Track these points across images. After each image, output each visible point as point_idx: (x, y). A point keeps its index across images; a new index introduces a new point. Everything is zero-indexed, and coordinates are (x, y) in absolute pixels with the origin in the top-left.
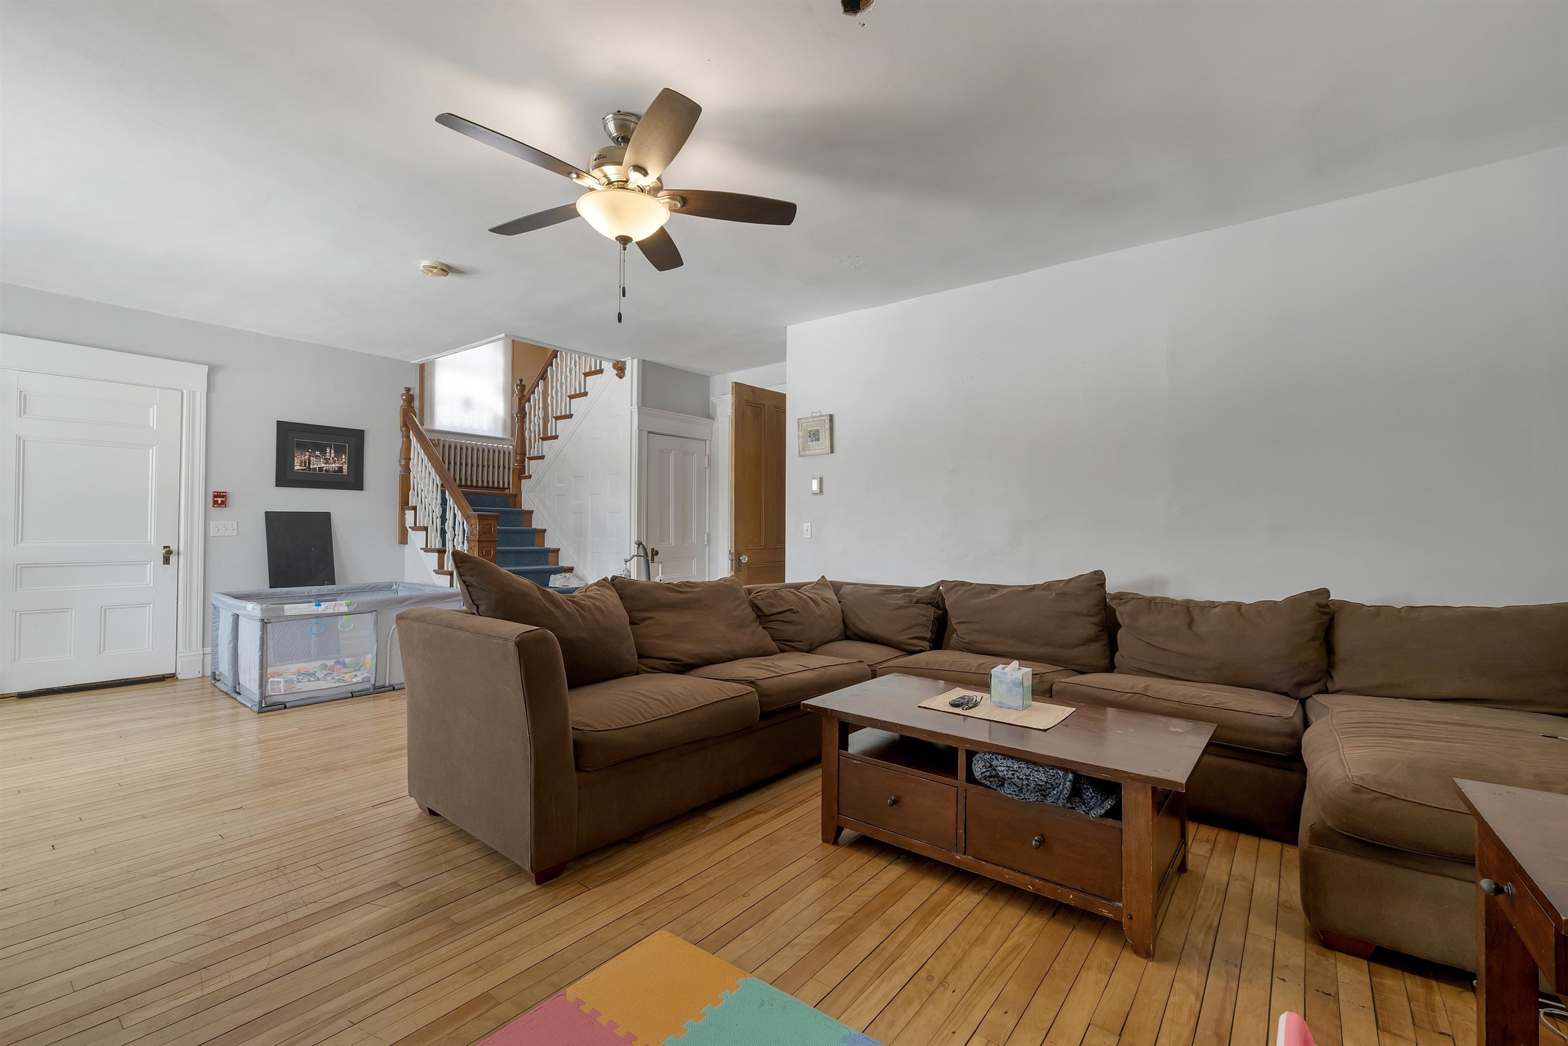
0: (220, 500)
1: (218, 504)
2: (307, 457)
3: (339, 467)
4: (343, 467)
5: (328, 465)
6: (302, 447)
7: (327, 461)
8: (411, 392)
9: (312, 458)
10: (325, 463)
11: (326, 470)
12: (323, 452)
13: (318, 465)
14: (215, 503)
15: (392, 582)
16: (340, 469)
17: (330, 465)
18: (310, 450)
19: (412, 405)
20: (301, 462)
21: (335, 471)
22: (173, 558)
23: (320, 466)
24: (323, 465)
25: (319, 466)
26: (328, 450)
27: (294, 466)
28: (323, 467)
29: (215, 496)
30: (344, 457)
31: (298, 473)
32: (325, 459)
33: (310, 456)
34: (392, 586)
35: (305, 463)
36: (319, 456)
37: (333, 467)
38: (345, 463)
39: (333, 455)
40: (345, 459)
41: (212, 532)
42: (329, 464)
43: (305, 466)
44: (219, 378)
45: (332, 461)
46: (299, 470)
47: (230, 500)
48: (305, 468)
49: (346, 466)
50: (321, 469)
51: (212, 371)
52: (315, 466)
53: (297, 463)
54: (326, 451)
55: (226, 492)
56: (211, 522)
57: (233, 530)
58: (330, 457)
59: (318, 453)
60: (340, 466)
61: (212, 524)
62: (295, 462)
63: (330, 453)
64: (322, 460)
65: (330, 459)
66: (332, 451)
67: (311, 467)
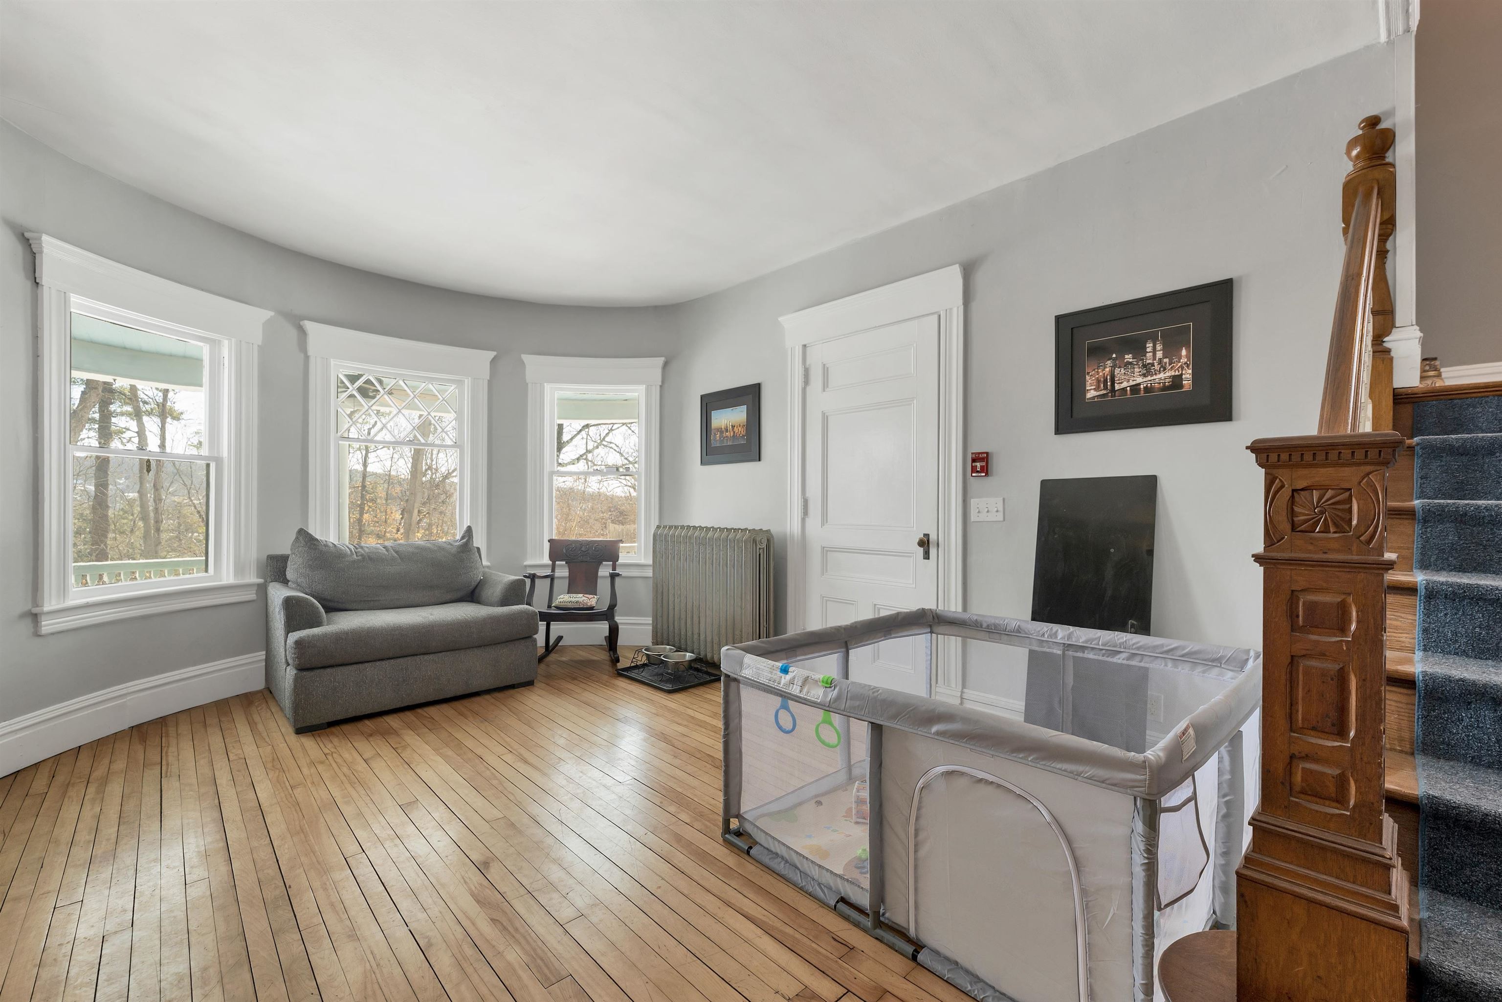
0: (978, 465)
1: (978, 472)
2: (1107, 369)
3: (1174, 377)
4: (1182, 374)
5: (1149, 378)
6: (1099, 352)
7: (1147, 370)
8: (1383, 125)
9: (1117, 371)
10: (1144, 375)
11: (1146, 388)
12: (1138, 348)
13: (1128, 381)
14: (974, 469)
15: (1248, 652)
16: (1177, 381)
17: (1155, 377)
18: (1114, 356)
19: (1389, 159)
20: (1098, 381)
21: (1165, 388)
22: (933, 551)
23: (1134, 383)
24: (1139, 380)
25: (1132, 383)
26: (1149, 346)
27: (1085, 391)
28: (1139, 384)
29: (974, 461)
30: (1184, 352)
31: (1093, 403)
32: (1144, 366)
33: (1114, 367)
34: (1247, 660)
35: (1105, 381)
36: (1131, 363)
37: (1160, 379)
38: (1188, 366)
39: (1159, 355)
40: (1187, 356)
41: (973, 517)
42: (1152, 375)
43: (1105, 388)
44: (981, 278)
45: (1157, 367)
46: (1094, 398)
47: (997, 464)
48: (1104, 392)
49: (1190, 371)
50: (1135, 388)
51: (968, 271)
52: (1125, 384)
53: (1091, 385)
54: (1146, 348)
55: (987, 453)
56: (972, 500)
57: (997, 511)
58: (1154, 359)
59: (1128, 357)
60: (1177, 373)
61: (974, 502)
62: (1088, 384)
63: (1154, 352)
64: (1137, 370)
65: (1153, 365)
66: (1159, 347)
67: (1117, 387)
